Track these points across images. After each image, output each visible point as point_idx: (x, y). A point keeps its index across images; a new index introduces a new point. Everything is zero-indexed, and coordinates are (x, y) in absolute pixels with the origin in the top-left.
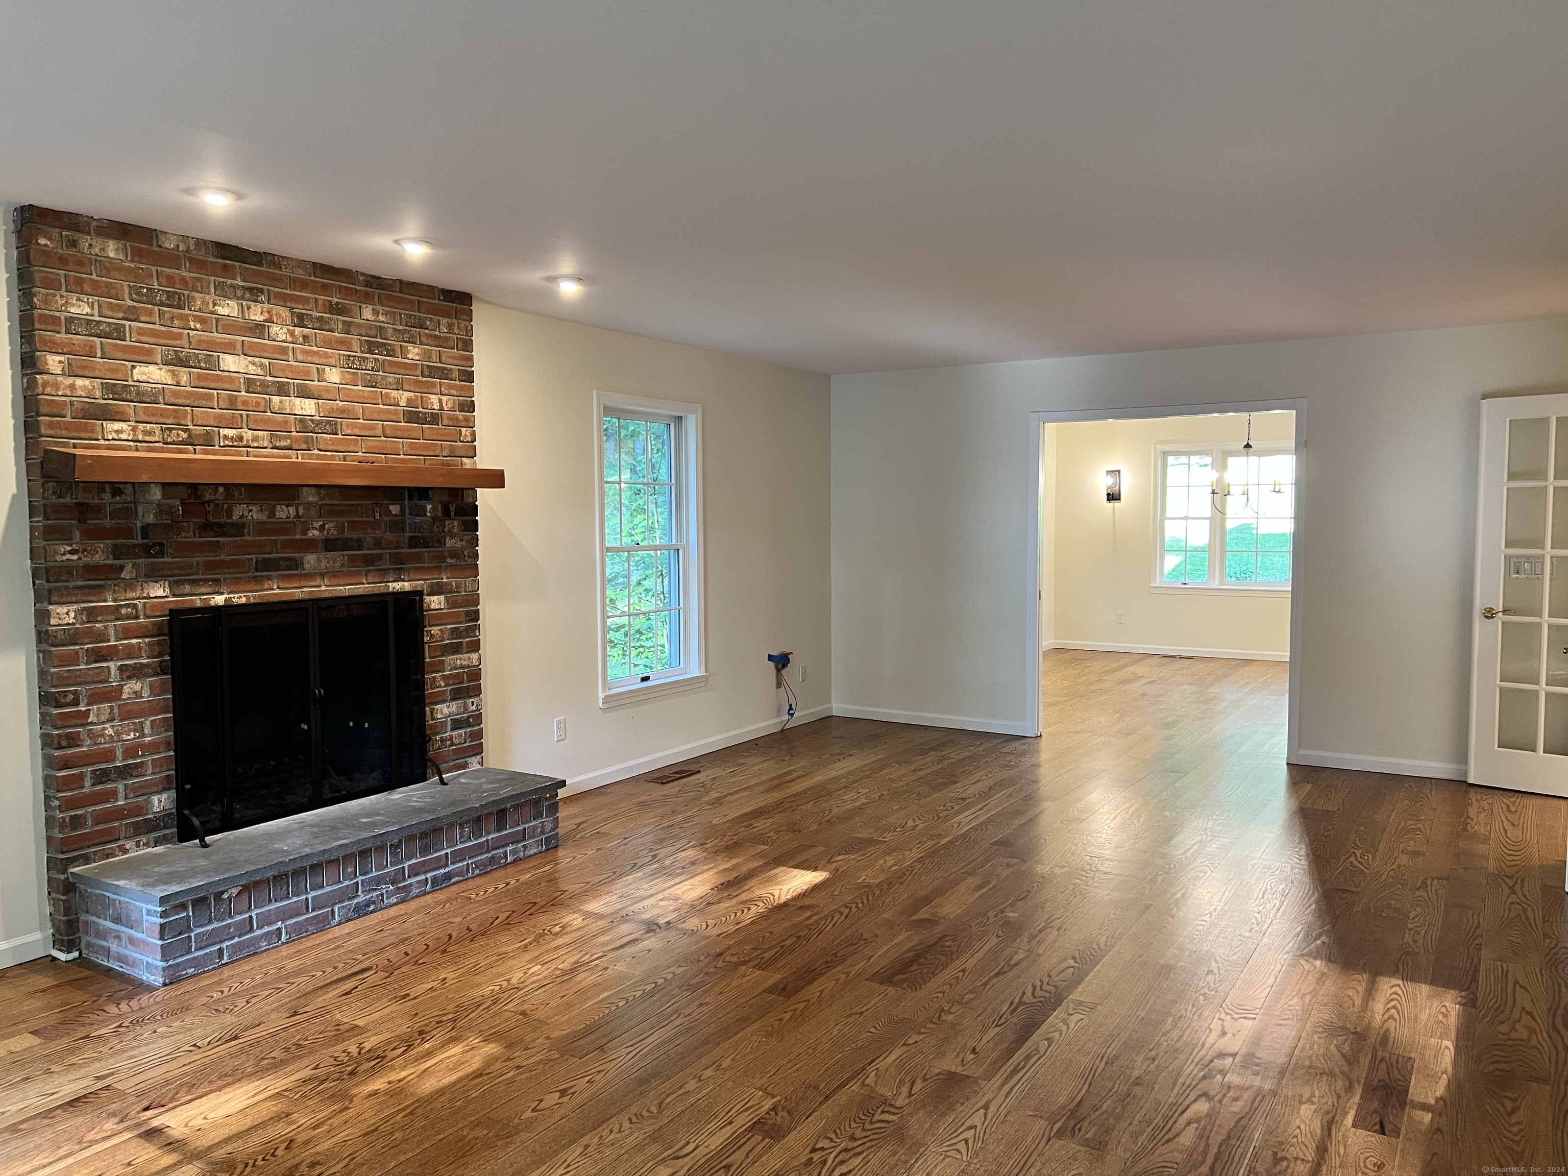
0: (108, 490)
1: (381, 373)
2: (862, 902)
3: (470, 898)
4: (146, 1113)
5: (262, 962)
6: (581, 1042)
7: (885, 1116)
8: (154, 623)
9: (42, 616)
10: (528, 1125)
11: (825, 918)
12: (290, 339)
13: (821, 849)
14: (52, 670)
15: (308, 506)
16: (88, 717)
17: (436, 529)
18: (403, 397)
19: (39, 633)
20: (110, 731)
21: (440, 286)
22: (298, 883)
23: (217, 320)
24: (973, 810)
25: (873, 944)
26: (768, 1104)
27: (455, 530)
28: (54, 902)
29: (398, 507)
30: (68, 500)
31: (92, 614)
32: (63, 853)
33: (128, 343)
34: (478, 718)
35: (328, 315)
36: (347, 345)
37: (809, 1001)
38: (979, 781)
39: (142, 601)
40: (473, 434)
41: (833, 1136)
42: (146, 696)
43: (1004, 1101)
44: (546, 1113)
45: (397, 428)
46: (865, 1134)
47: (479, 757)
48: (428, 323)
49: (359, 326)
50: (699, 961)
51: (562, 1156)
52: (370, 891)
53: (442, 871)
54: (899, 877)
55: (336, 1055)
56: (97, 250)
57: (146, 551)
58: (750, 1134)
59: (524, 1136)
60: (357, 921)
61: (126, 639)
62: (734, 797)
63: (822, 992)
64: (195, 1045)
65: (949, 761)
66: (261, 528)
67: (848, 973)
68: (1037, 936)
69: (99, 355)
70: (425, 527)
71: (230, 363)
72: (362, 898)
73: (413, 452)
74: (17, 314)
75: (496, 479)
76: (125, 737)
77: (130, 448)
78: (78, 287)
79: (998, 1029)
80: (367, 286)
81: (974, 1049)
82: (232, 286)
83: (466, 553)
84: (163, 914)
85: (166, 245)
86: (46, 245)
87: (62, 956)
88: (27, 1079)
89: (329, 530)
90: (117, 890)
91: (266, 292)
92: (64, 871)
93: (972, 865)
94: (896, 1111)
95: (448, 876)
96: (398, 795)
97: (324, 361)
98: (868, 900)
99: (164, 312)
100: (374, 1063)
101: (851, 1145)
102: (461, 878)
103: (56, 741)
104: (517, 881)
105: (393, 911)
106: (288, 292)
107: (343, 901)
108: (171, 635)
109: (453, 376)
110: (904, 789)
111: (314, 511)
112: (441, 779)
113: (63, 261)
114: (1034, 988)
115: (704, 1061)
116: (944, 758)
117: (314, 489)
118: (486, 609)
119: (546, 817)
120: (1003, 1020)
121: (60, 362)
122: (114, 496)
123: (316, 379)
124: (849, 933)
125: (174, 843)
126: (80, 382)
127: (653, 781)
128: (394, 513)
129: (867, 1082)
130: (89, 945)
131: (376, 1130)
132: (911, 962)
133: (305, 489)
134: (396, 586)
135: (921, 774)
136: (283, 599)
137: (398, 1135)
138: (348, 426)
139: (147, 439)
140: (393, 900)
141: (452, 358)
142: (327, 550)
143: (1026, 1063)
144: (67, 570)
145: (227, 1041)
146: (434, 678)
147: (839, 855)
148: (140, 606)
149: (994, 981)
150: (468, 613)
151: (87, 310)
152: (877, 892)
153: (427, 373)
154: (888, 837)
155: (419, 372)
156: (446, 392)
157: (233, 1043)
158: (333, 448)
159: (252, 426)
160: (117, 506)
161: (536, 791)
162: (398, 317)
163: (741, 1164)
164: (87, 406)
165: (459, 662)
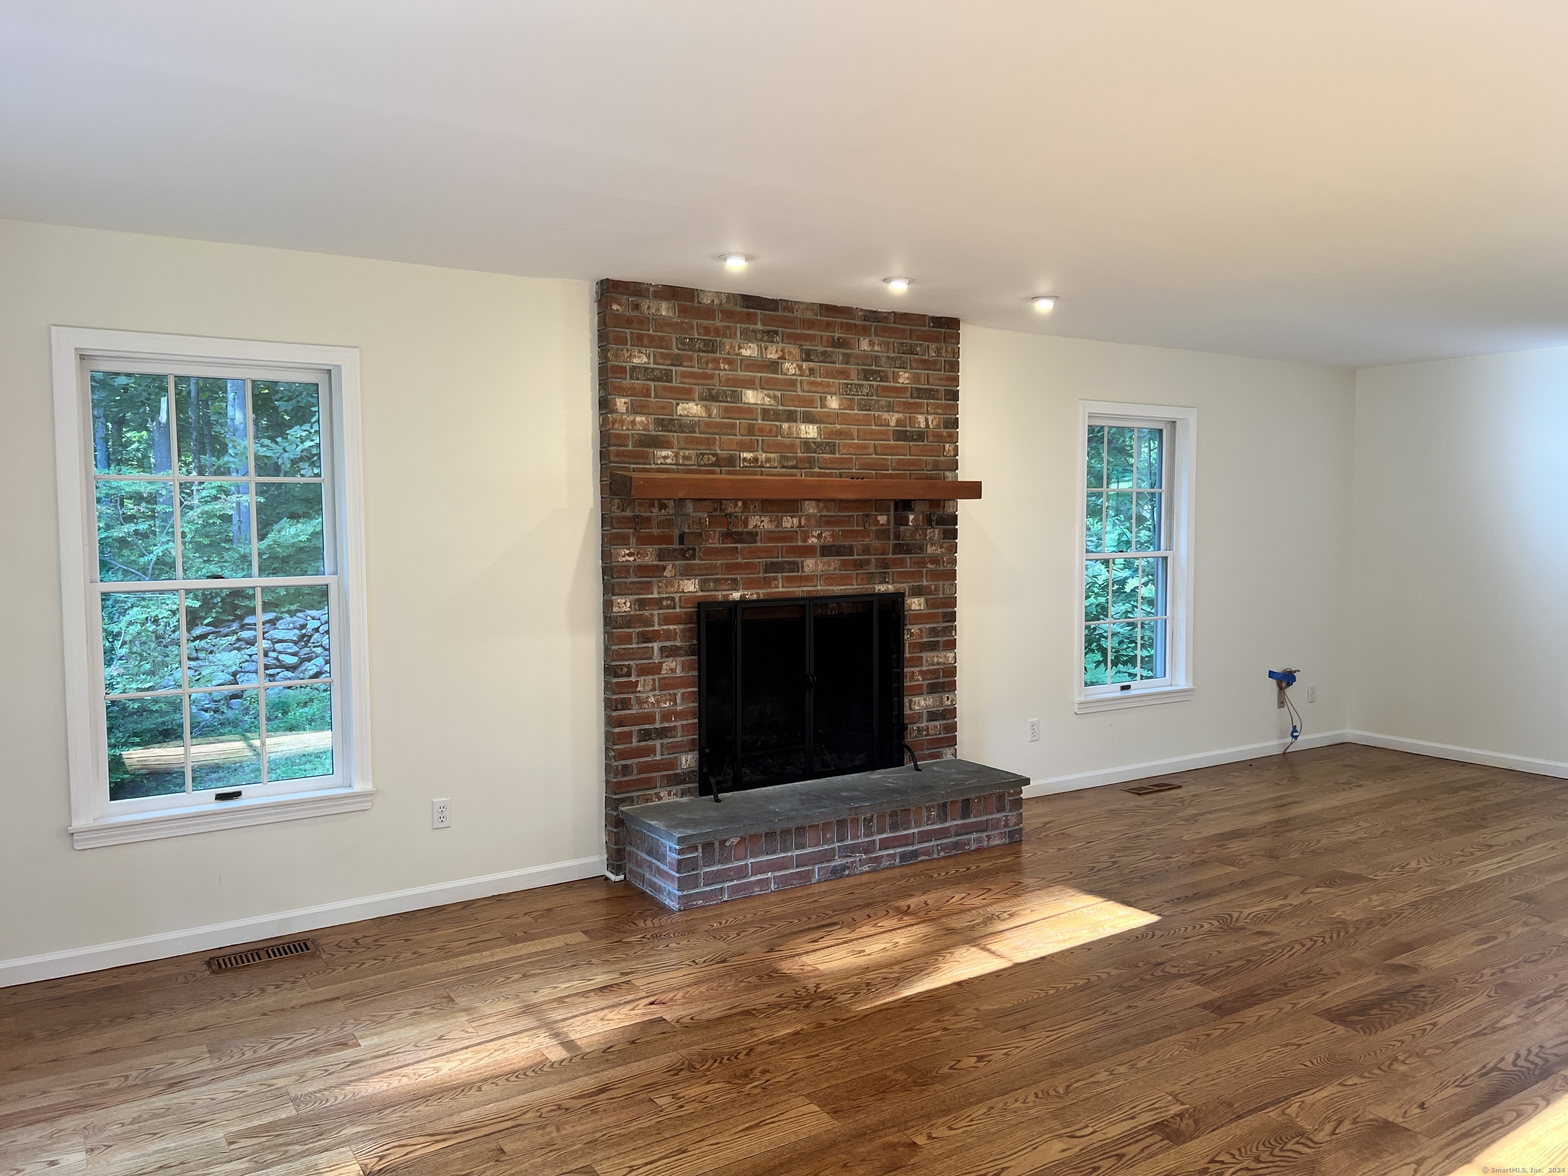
0: (656, 505)
1: (874, 397)
2: (1331, 938)
3: (932, 877)
4: (652, 1006)
5: (754, 904)
6: (1006, 1019)
7: (1300, 1148)
8: (686, 613)
9: (608, 605)
10: (943, 1079)
11: (1283, 947)
12: (798, 372)
13: (1296, 878)
14: (613, 647)
15: (809, 517)
16: (637, 687)
17: (918, 537)
18: (893, 418)
19: (605, 618)
20: (652, 700)
21: (931, 315)
22: (785, 841)
23: (742, 360)
24: (1499, 859)
25: (1332, 980)
26: (1176, 1109)
27: (936, 537)
28: (609, 833)
29: (885, 517)
30: (628, 513)
31: (642, 604)
32: (615, 794)
33: (674, 384)
34: (951, 712)
35: (831, 349)
36: (844, 374)
37: (1243, 1023)
38: (1516, 828)
39: (679, 595)
40: (956, 449)
41: (1236, 1153)
42: (679, 673)
43: (1442, 1162)
44: (962, 1072)
45: (887, 447)
46: (1271, 1159)
47: (952, 749)
48: (918, 349)
49: (857, 357)
50: (1137, 967)
51: (968, 1111)
52: (846, 857)
53: (910, 848)
54: (1382, 919)
55: (797, 989)
56: (653, 311)
57: (682, 554)
58: (1150, 1133)
59: (938, 1087)
60: (833, 882)
61: (665, 625)
62: (1212, 816)
63: (1260, 1017)
64: (694, 961)
65: (1483, 803)
66: (771, 536)
67: (1295, 1004)
68: (1539, 1002)
69: (653, 395)
70: (908, 535)
71: (751, 397)
72: (838, 862)
73: (900, 467)
74: (597, 366)
75: (974, 490)
76: (663, 705)
77: (673, 471)
78: (639, 341)
79: (1459, 1089)
80: (865, 320)
81: (1423, 1104)
82: (754, 331)
83: (945, 559)
84: (680, 852)
85: (705, 301)
86: (617, 310)
87: (613, 877)
88: (575, 966)
89: (825, 538)
90: (651, 828)
91: (780, 334)
92: (616, 809)
93: (1481, 916)
94: (1312, 1145)
95: (915, 854)
96: (876, 776)
97: (827, 390)
98: (1338, 936)
99: (701, 357)
100: (826, 1001)
101: (1253, 1165)
102: (927, 858)
103: (614, 704)
104: (978, 867)
105: (865, 878)
106: (798, 331)
107: (822, 862)
108: (698, 623)
109: (940, 396)
110: (1416, 827)
111: (813, 522)
112: (916, 765)
113: (629, 321)
114: (1518, 1056)
115: (1121, 1058)
116: (1478, 799)
117: (814, 503)
118: (963, 611)
119: (1010, 811)
120: (1467, 1082)
121: (625, 403)
122: (660, 510)
123: (819, 406)
124: (1307, 965)
125: (696, 796)
126: (639, 419)
127: (1128, 791)
128: (881, 522)
129: (1287, 1111)
130: (631, 871)
131: (817, 1055)
132: (1373, 1005)
133: (807, 502)
134: (881, 588)
135: (1442, 814)
136: (787, 596)
137: (834, 1063)
138: (844, 446)
139: (686, 462)
140: (866, 868)
141: (939, 379)
142: (823, 555)
143: (1482, 1130)
144: (625, 569)
145: (718, 963)
146: (913, 673)
147: (1317, 886)
148: (677, 599)
149: (1469, 1041)
150: (945, 615)
151: (645, 360)
152: (1352, 930)
153: (915, 395)
154: (1381, 876)
155: (908, 394)
156: (933, 411)
157: (722, 965)
158: (831, 466)
159: (765, 449)
160: (663, 518)
161: (999, 785)
162: (891, 346)
163: (1134, 1157)
164: (643, 438)
165: (936, 660)
